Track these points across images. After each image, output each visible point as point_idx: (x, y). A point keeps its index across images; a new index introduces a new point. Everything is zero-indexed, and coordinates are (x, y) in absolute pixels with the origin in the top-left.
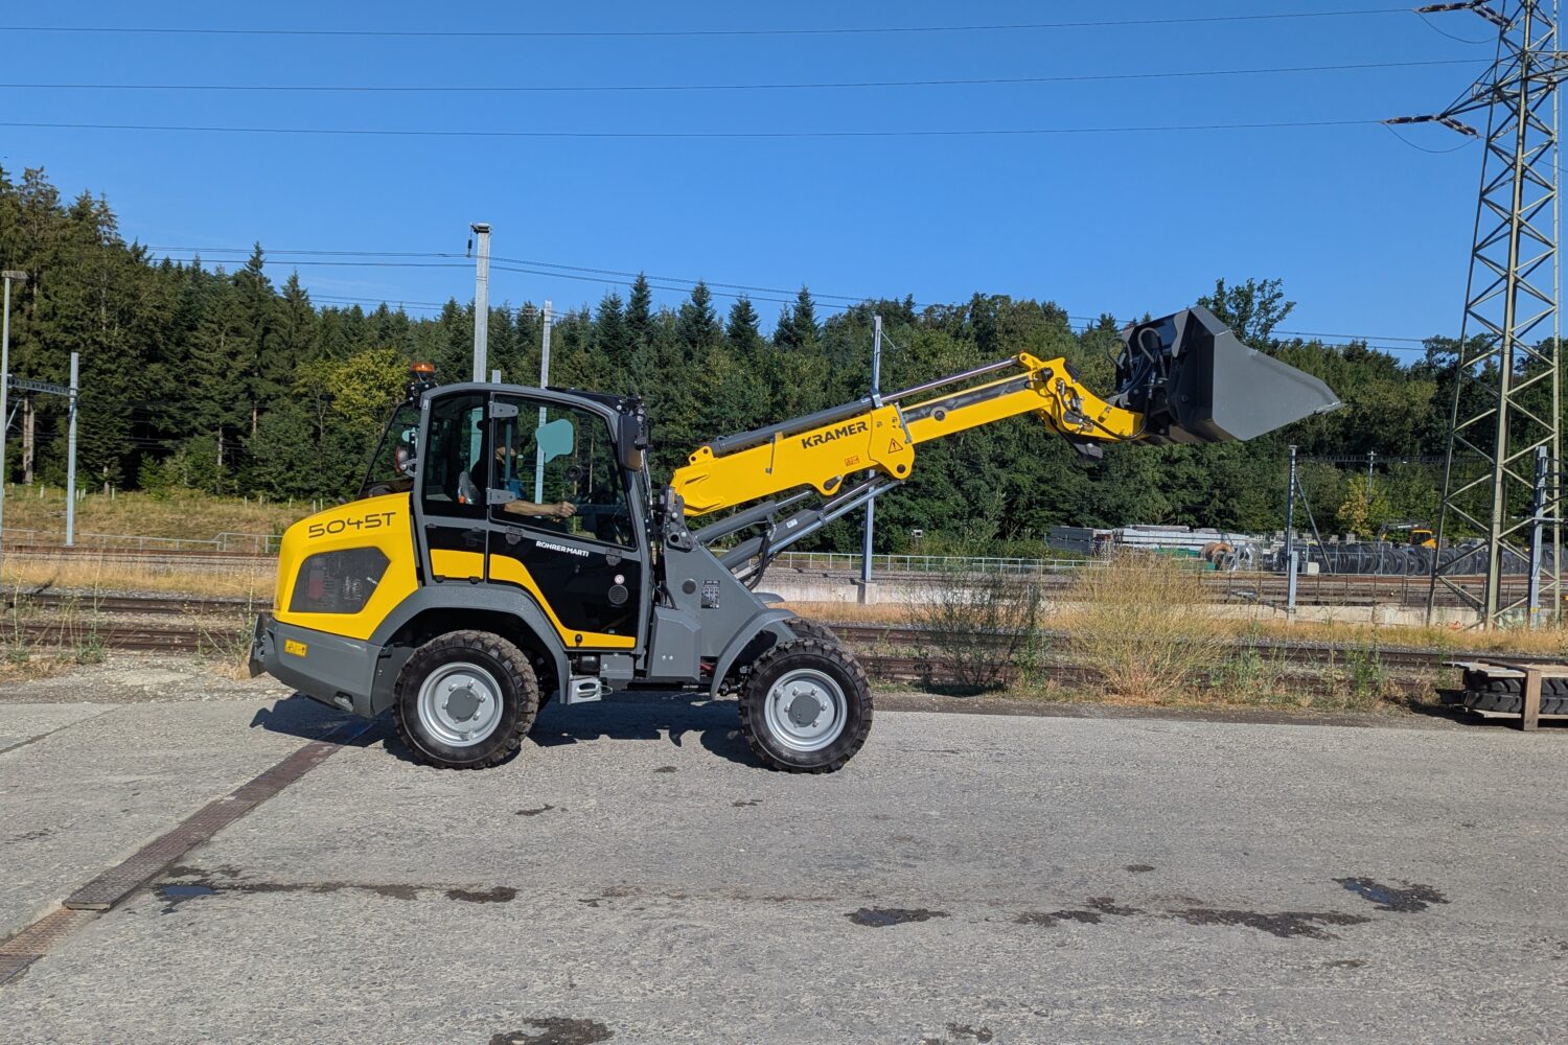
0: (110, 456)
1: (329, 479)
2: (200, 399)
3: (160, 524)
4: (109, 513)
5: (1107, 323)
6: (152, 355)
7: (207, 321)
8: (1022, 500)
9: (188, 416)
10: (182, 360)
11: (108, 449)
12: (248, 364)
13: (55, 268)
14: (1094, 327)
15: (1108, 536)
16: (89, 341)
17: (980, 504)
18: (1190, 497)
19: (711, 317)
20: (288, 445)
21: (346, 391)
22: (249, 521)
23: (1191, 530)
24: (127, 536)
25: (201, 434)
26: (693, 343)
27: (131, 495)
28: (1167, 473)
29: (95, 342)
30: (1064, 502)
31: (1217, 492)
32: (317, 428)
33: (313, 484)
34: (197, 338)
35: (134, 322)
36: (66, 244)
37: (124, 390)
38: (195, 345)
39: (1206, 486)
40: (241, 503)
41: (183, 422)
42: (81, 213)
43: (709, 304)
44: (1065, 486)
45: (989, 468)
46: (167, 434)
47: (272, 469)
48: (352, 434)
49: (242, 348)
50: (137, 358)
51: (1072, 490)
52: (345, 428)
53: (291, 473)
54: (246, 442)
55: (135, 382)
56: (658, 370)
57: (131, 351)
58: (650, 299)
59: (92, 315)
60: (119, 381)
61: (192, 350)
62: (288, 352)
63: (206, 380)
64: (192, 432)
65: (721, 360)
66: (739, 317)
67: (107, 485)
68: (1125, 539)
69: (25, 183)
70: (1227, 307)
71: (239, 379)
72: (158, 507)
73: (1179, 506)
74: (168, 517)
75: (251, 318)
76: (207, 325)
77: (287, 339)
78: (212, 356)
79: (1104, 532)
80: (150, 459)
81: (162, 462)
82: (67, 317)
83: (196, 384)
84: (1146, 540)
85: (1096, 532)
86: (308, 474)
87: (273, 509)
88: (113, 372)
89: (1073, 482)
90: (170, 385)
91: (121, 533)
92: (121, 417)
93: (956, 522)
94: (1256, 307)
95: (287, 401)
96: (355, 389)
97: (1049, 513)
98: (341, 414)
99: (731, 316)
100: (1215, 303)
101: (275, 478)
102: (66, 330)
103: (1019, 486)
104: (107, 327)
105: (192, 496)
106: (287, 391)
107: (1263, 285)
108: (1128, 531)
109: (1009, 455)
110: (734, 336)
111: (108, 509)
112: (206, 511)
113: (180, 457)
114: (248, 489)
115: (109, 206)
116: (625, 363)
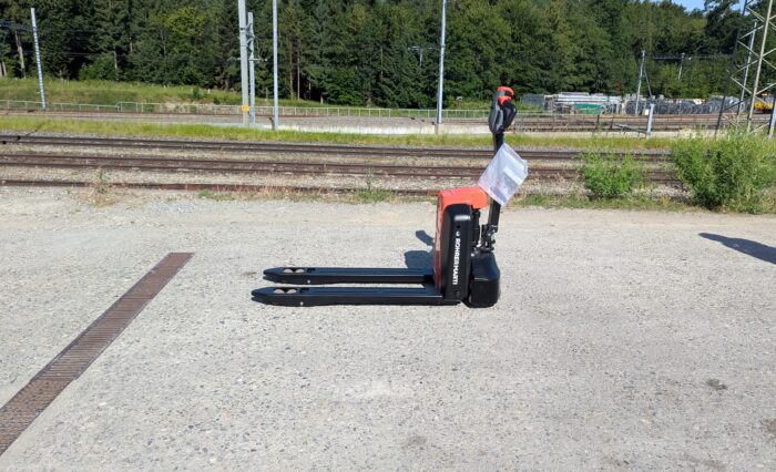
0: (62, 63)
1: (171, 75)
2: (103, 34)
6: (76, 11)
9: (98, 43)
10: (91, 14)
11: (60, 60)
12: (124, 15)
15: (551, 98)
17: (489, 84)
18: (587, 78)
20: (149, 58)
21: (175, 29)
23: (590, 94)
25: (105, 52)
27: (74, 82)
30: (529, 82)
31: (599, 76)
32: (163, 48)
33: (164, 78)
34: (97, 2)
37: (63, 29)
38: (97, 6)
39: (594, 73)
40: (128, 85)
41: (96, 46)
44: (529, 74)
45: (493, 65)
46: (88, 51)
47: (142, 70)
48: (179, 51)
49: (120, 7)
50: (68, 12)
51: (533, 76)
52: (176, 49)
53: (152, 72)
54: (128, 56)
55: (69, 25)
56: (329, 17)
57: (65, 9)
60: (61, 24)
61: (95, 8)
62: (144, 9)
64: (100, 51)
65: (360, 11)
67: (62, 78)
68: (559, 99)
71: (120, 23)
73: (582, 82)
77: (142, 1)
78: (105, 11)
79: (548, 96)
83: (100, 27)
84: (569, 100)
85: (545, 96)
86: (160, 72)
88: (57, 20)
89: (534, 72)
90: (87, 27)
92: (65, 44)
93: (477, 92)
95: (146, 35)
96: (179, 28)
97: (521, 88)
98: (174, 42)
101: (144, 75)
105: (104, 83)
106: (145, 29)
108: (560, 95)
109: (503, 57)
113: (96, 64)
114: (131, 80)
116: (312, 14)
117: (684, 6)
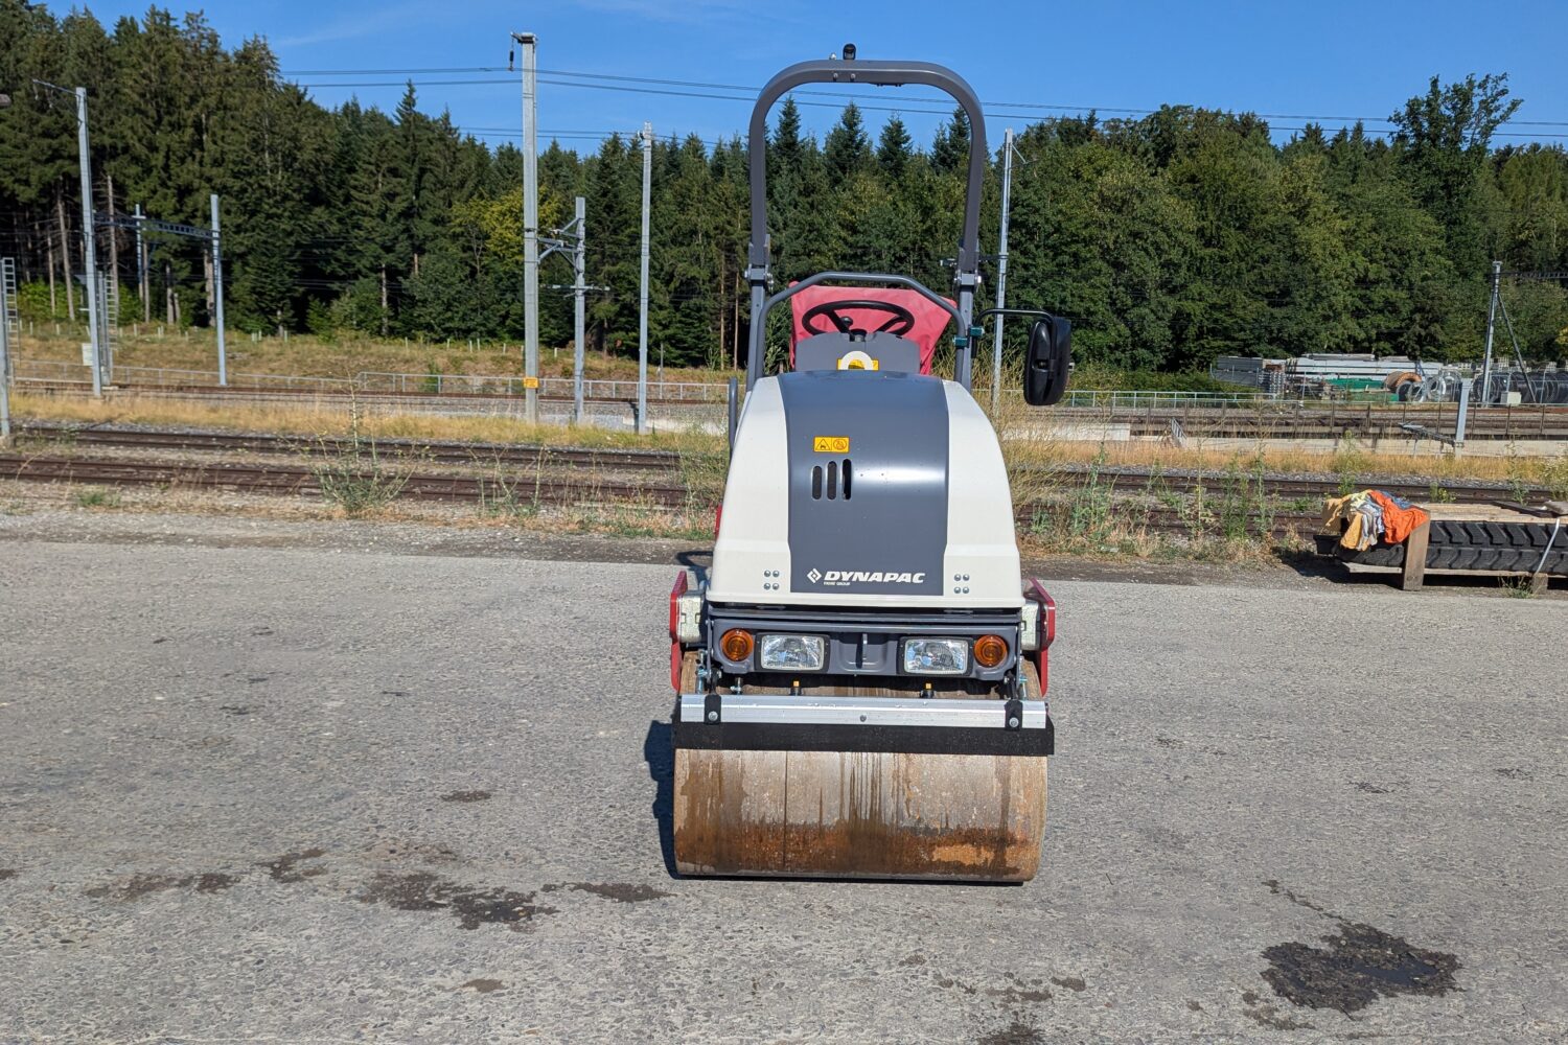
0: (283, 298)
1: (485, 319)
2: (362, 243)
3: (324, 366)
4: (278, 355)
5: (1313, 134)
6: (315, 198)
7: (364, 162)
8: (1192, 331)
9: (352, 258)
10: (344, 203)
11: (280, 292)
12: (405, 204)
13: (221, 113)
14: (1299, 139)
15: (1279, 366)
16: (256, 186)
17: (1144, 335)
18: (1386, 322)
19: (862, 141)
20: (445, 285)
21: (499, 230)
22: (407, 361)
23: (1376, 359)
24: (295, 377)
25: (366, 277)
26: (843, 169)
27: (299, 338)
28: (1361, 298)
29: (261, 186)
30: (1240, 331)
31: (1417, 317)
32: (474, 268)
33: (471, 324)
34: (356, 180)
35: (296, 165)
36: (229, 89)
37: (290, 234)
38: (355, 188)
39: (1405, 311)
40: (401, 344)
41: (349, 264)
42: (244, 57)
43: (860, 127)
44: (1241, 313)
45: (1156, 296)
46: (334, 277)
47: (431, 310)
48: (505, 273)
49: (399, 189)
50: (301, 201)
51: (1248, 318)
52: (498, 266)
53: (449, 314)
54: (406, 284)
55: (300, 226)
56: (801, 199)
57: (295, 195)
58: (799, 123)
59: (256, 159)
60: (286, 225)
61: (353, 192)
62: (443, 192)
63: (367, 223)
64: (356, 275)
65: (868, 186)
66: (891, 138)
67: (281, 328)
68: (1298, 369)
69: (187, 28)
70: (1442, 108)
71: (397, 220)
72: (324, 348)
73: (1373, 333)
74: (332, 358)
75: (407, 160)
76: (365, 166)
77: (441, 177)
78: (371, 198)
79: (1276, 362)
80: (317, 301)
81: (329, 305)
82: (234, 162)
83: (359, 227)
84: (1323, 370)
85: (1266, 362)
86: (465, 314)
87: (432, 349)
88: (279, 217)
89: (1251, 309)
90: (335, 228)
91: (289, 375)
92: (290, 261)
93: (1118, 354)
94: (1476, 106)
95: (445, 242)
96: (507, 228)
97: (1220, 343)
98: (495, 254)
99: (882, 138)
100: (1429, 105)
101: (434, 319)
102: (236, 175)
103: (1189, 315)
104: (271, 171)
105: (357, 337)
106: (444, 232)
107: (1486, 81)
108: (1302, 361)
109: (1178, 280)
110: (884, 160)
111: (278, 350)
112: (367, 352)
113: (345, 299)
114: (410, 331)
115: (270, 48)
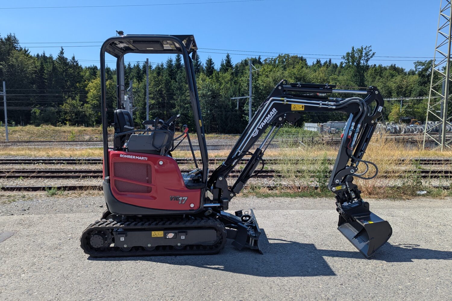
5: (318, 62)
14: (315, 63)
15: (322, 125)
19: (200, 64)
22: (64, 131)
66: (209, 63)
70: (355, 55)
84: (333, 126)
99: (206, 63)
100: (352, 54)
107: (366, 48)
108: (327, 124)
110: (207, 69)
112: (51, 129)
116: (175, 79)
117: (403, 68)
